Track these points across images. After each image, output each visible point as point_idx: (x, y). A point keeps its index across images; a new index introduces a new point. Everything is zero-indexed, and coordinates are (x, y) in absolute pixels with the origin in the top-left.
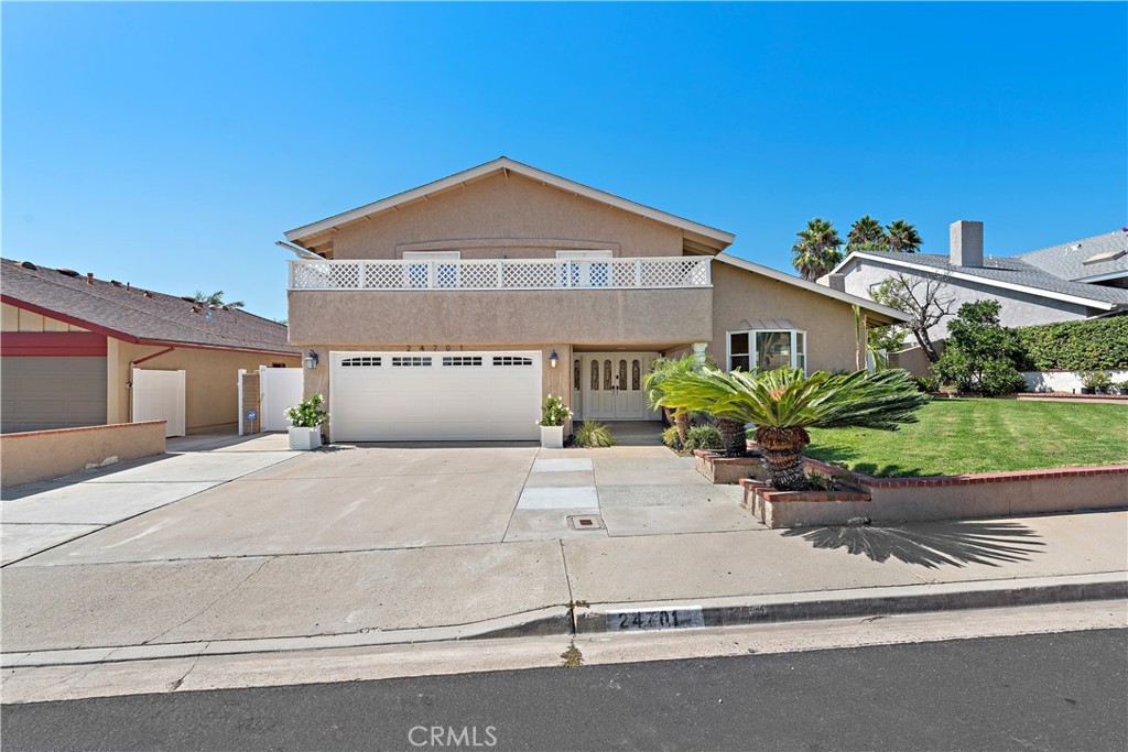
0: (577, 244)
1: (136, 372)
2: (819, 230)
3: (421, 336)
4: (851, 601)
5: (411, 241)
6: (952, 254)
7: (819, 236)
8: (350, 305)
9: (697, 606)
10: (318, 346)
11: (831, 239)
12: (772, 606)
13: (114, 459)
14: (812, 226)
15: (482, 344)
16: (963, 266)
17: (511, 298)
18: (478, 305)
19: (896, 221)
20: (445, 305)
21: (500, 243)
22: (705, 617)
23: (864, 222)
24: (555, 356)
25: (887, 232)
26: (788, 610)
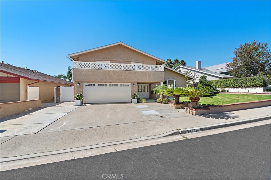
0: (135, 61)
1: (28, 87)
2: (169, 61)
3: (105, 80)
4: (221, 125)
5: (98, 58)
6: (196, 67)
7: (169, 62)
8: (88, 72)
9: (199, 128)
10: (80, 82)
11: (171, 63)
12: (210, 127)
13: (31, 109)
14: (168, 60)
15: (118, 81)
16: (198, 69)
17: (125, 72)
18: (118, 73)
19: (182, 60)
20: (110, 73)
21: (119, 60)
22: (201, 130)
23: (176, 60)
24: (134, 84)
25: (180, 62)
26: (212, 127)
